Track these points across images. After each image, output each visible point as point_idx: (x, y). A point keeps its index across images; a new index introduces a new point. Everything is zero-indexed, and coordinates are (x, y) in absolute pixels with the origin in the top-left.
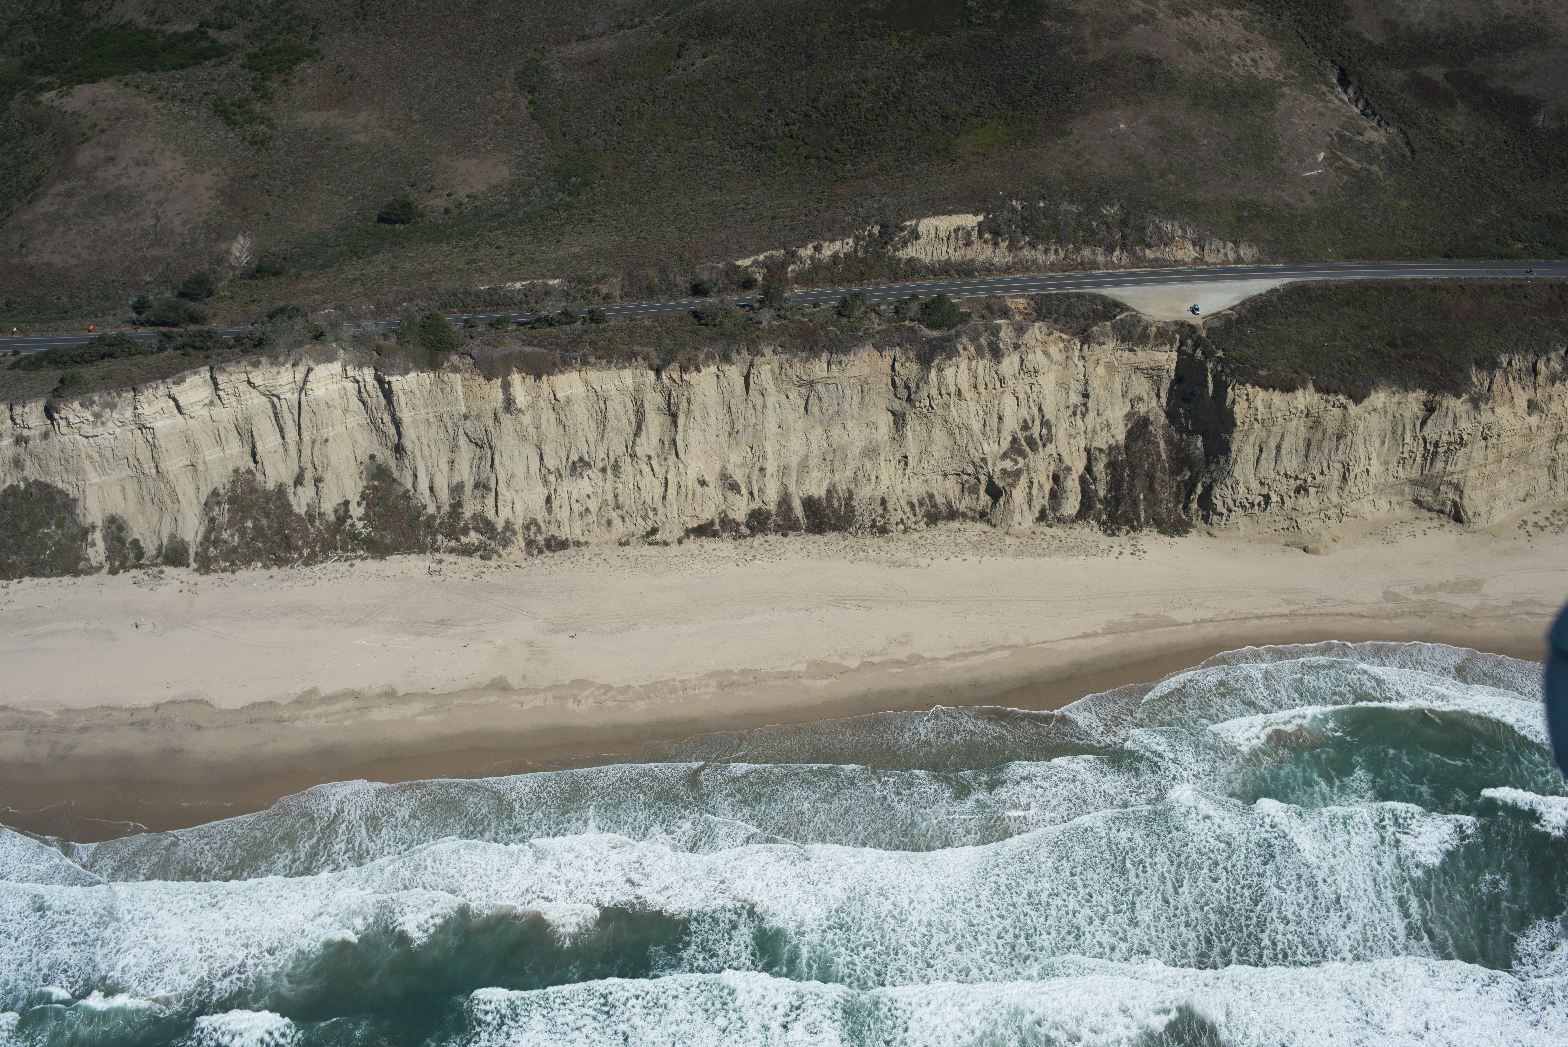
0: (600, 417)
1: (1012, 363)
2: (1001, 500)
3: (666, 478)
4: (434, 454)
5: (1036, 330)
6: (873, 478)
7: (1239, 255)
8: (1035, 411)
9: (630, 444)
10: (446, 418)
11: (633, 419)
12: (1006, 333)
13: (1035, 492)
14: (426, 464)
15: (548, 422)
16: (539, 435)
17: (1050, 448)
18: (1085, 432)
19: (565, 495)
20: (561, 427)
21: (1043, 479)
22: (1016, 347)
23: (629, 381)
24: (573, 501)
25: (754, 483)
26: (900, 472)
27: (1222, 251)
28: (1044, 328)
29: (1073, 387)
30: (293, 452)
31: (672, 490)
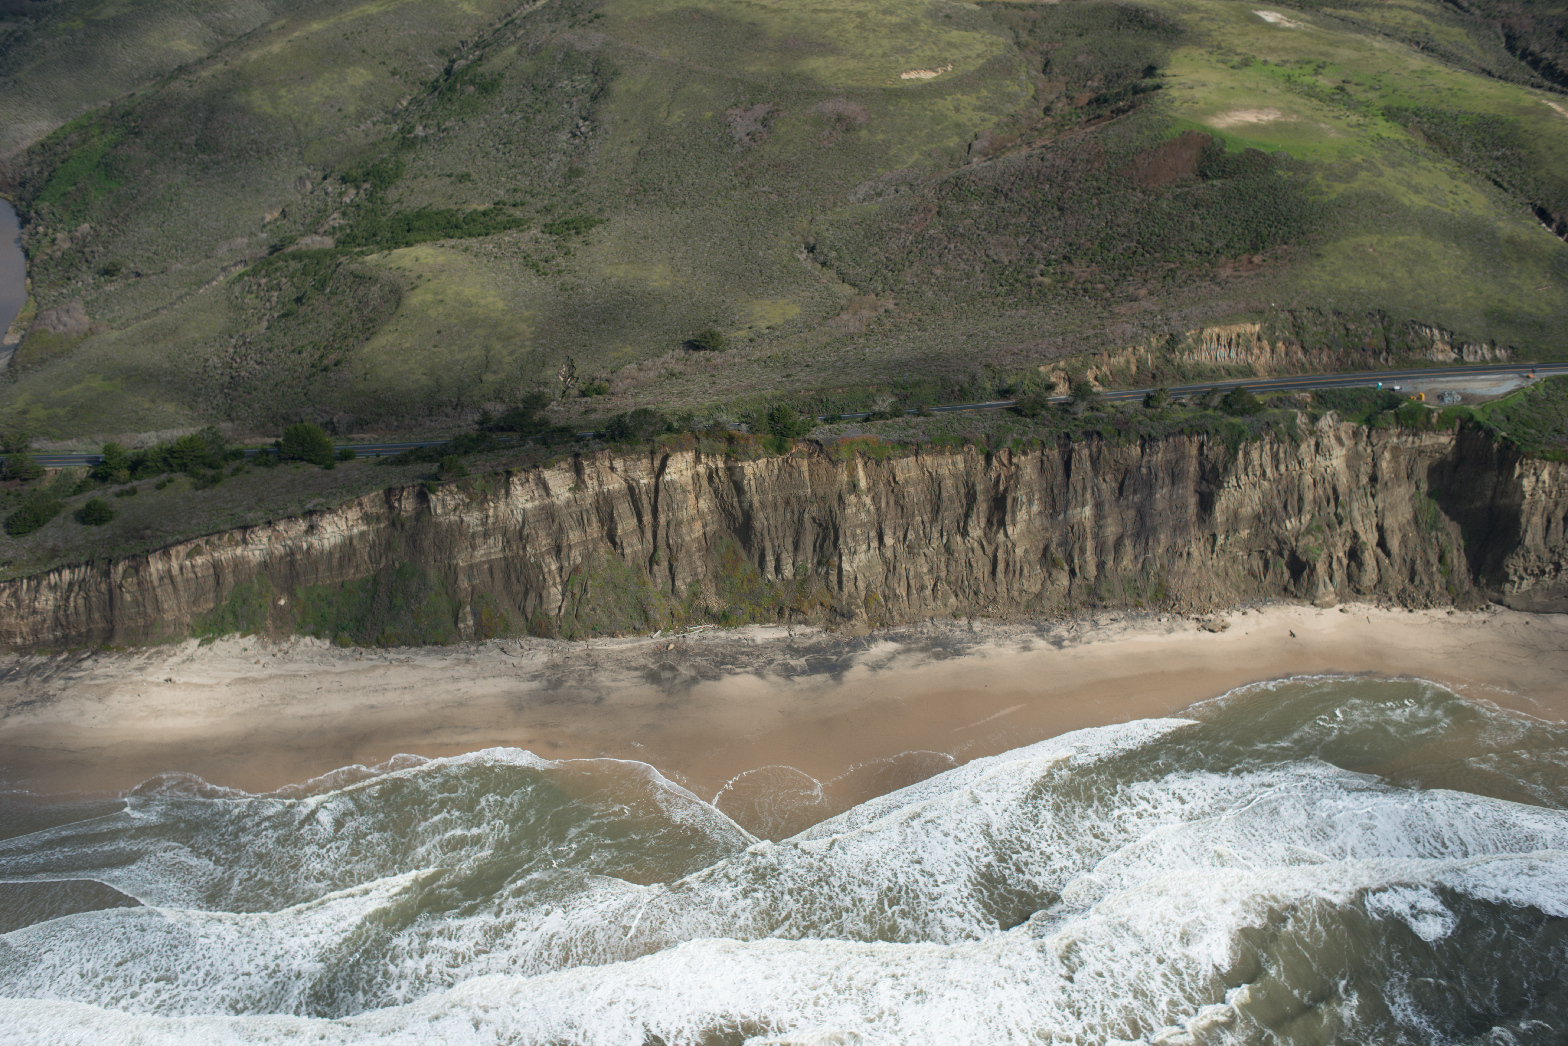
0: (935, 499)
1: (1309, 446)
2: (1305, 575)
3: (995, 557)
4: (781, 535)
5: (1329, 418)
6: (1185, 555)
7: (1495, 356)
8: (1330, 492)
9: (962, 524)
10: (793, 500)
11: (964, 501)
12: (1301, 420)
13: (1335, 565)
14: (773, 544)
15: (888, 503)
16: (879, 516)
17: (1346, 527)
18: (1376, 512)
19: (903, 572)
20: (899, 509)
21: (1341, 554)
22: (1312, 433)
23: (961, 466)
24: (911, 577)
25: (1076, 561)
26: (1209, 548)
27: (1480, 352)
28: (1335, 417)
29: (1362, 469)
30: (649, 535)
31: (1001, 567)
